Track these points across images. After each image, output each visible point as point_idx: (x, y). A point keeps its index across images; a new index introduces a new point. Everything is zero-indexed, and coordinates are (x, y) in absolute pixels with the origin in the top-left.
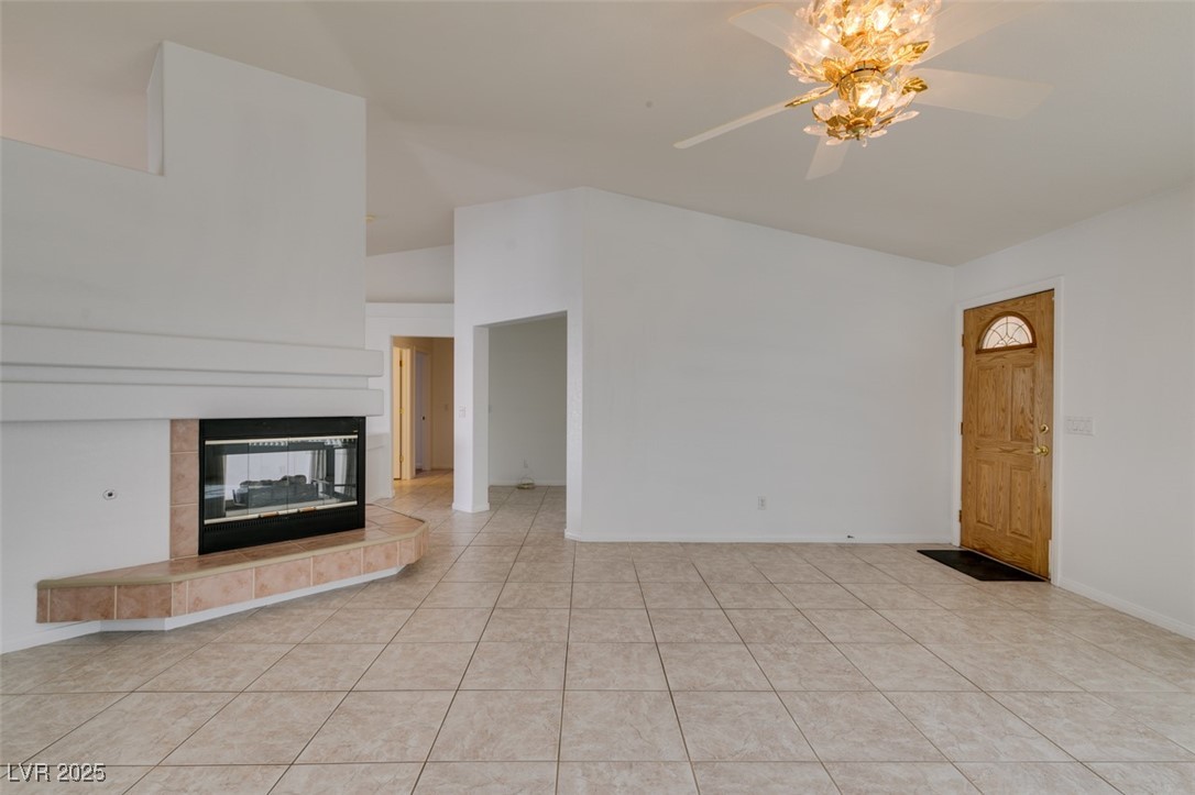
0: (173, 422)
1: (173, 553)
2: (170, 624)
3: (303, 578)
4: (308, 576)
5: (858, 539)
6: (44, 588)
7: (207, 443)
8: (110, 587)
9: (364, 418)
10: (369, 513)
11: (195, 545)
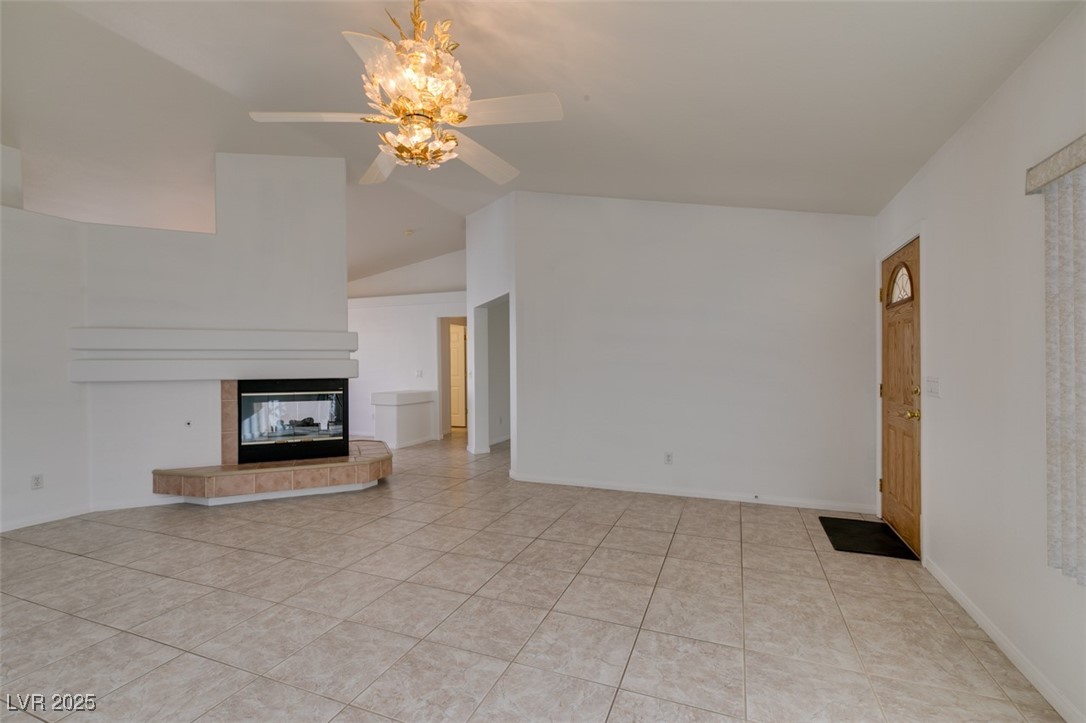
0: (223, 382)
1: (224, 462)
2: (212, 502)
3: (286, 484)
4: (290, 483)
5: (765, 499)
6: (157, 474)
7: (243, 395)
8: (180, 476)
9: (347, 380)
10: (352, 446)
11: (236, 458)
